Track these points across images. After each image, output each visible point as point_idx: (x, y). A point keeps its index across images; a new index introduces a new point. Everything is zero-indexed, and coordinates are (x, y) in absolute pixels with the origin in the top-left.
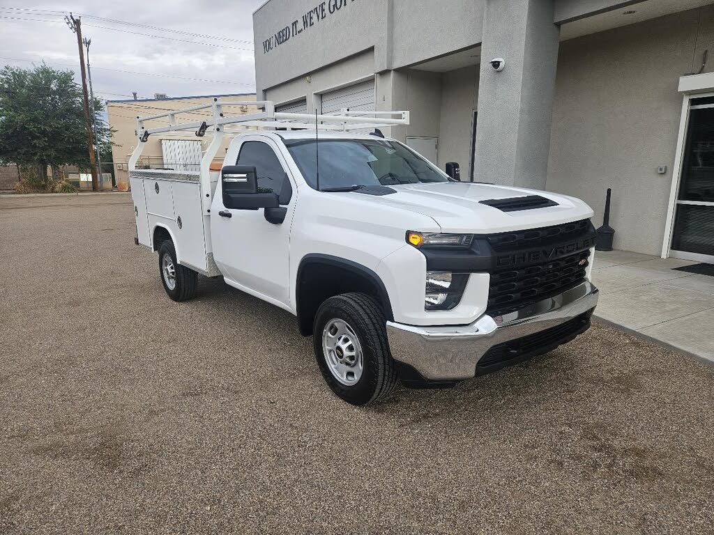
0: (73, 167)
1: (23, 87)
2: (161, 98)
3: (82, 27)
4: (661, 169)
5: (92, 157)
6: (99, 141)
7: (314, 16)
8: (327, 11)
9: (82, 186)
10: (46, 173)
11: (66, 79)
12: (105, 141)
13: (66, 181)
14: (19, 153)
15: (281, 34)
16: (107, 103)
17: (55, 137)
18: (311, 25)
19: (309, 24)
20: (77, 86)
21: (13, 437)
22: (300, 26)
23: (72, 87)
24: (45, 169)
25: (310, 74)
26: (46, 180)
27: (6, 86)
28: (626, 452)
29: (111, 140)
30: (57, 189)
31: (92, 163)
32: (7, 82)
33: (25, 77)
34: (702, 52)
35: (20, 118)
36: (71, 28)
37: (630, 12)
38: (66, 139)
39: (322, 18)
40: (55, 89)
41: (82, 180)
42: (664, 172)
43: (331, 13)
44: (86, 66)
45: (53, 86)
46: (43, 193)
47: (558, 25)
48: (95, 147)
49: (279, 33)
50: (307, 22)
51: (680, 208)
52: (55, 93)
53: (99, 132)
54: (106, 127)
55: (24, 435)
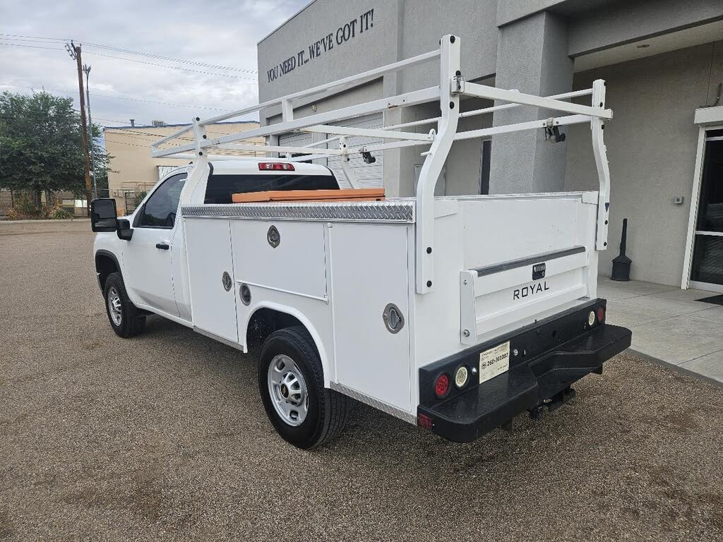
0: (70, 193)
1: (20, 112)
2: (159, 125)
3: (82, 55)
4: (678, 200)
5: (88, 183)
6: (96, 167)
7: (322, 47)
8: (334, 41)
9: (77, 212)
10: (40, 199)
11: (64, 105)
12: (102, 167)
13: (60, 207)
14: (14, 179)
15: (287, 64)
16: (104, 130)
17: (51, 162)
18: (317, 55)
19: (315, 55)
20: (75, 112)
21: (40, 483)
22: (306, 56)
23: (70, 113)
24: (40, 194)
25: (315, 103)
26: (40, 206)
27: (3, 111)
28: (700, 499)
29: (107, 166)
30: (51, 215)
31: (88, 189)
32: (4, 108)
33: (23, 102)
34: (717, 85)
35: (16, 144)
36: (71, 55)
37: (644, 46)
38: (62, 165)
39: (330, 49)
40: (52, 115)
41: (77, 206)
42: (681, 203)
43: (339, 44)
44: (85, 93)
45: (51, 112)
46: (37, 219)
47: (572, 58)
48: (91, 173)
49: (284, 63)
50: (314, 52)
51: (698, 239)
52: (52, 118)
53: (96, 159)
54: (104, 154)
55: (51, 480)
